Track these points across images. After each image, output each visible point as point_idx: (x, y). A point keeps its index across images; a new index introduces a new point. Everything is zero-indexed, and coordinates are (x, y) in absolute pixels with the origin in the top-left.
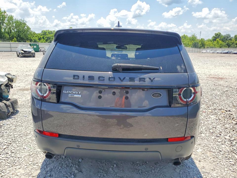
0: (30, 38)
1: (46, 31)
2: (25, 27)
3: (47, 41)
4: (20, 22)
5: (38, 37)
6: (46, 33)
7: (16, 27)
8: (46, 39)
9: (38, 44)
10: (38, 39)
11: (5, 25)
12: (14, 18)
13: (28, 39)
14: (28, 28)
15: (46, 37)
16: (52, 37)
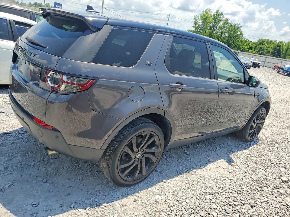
0: (239, 45)
1: (264, 40)
2: (237, 32)
3: (258, 51)
4: (235, 26)
5: (250, 46)
6: (264, 42)
7: (228, 32)
8: (258, 49)
9: (237, 53)
10: (248, 48)
11: (218, 28)
12: (230, 21)
13: (235, 46)
14: (241, 34)
15: (259, 47)
16: (266, 48)
